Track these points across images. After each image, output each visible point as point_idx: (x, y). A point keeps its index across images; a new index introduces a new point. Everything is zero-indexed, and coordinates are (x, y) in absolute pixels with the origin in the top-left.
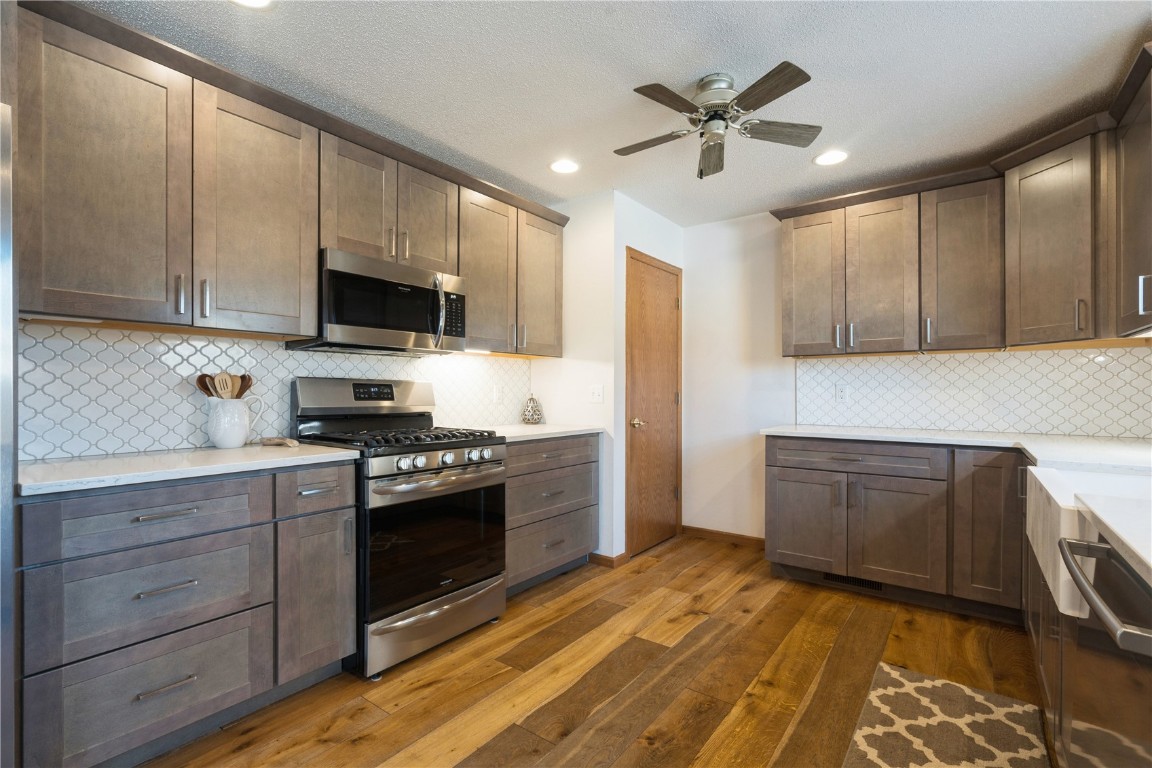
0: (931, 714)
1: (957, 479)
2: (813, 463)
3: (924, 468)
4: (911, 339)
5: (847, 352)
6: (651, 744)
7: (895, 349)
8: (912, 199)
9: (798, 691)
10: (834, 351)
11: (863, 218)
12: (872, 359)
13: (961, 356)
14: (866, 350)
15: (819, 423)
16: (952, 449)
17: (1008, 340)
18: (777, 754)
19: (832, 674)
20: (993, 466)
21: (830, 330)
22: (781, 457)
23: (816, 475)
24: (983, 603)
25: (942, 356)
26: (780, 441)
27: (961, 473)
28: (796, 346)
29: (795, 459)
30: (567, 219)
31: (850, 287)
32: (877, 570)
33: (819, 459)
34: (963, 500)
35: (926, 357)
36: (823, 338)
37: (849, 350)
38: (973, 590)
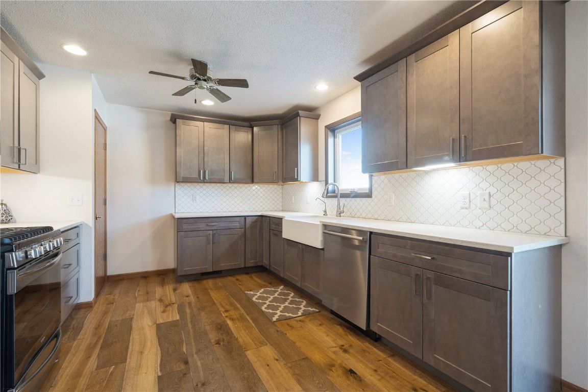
0: (270, 297)
1: (247, 227)
2: (200, 228)
3: (237, 225)
4: (227, 179)
5: (204, 181)
6: (220, 344)
7: (221, 182)
8: (227, 126)
9: (236, 308)
10: (200, 181)
11: (210, 129)
12: (213, 185)
13: (241, 185)
14: (211, 181)
15: (186, 212)
16: (245, 217)
17: (255, 181)
18: (253, 324)
19: (239, 300)
20: (256, 222)
21: (197, 172)
22: (185, 227)
23: (200, 233)
24: (255, 266)
25: (235, 185)
26: (185, 220)
27: (248, 225)
28: (183, 177)
29: (191, 227)
30: (44, 77)
31: (206, 155)
32: (224, 265)
33: (202, 226)
34: (248, 234)
35: (230, 185)
36: (195, 175)
37: (205, 181)
38: (250, 263)
